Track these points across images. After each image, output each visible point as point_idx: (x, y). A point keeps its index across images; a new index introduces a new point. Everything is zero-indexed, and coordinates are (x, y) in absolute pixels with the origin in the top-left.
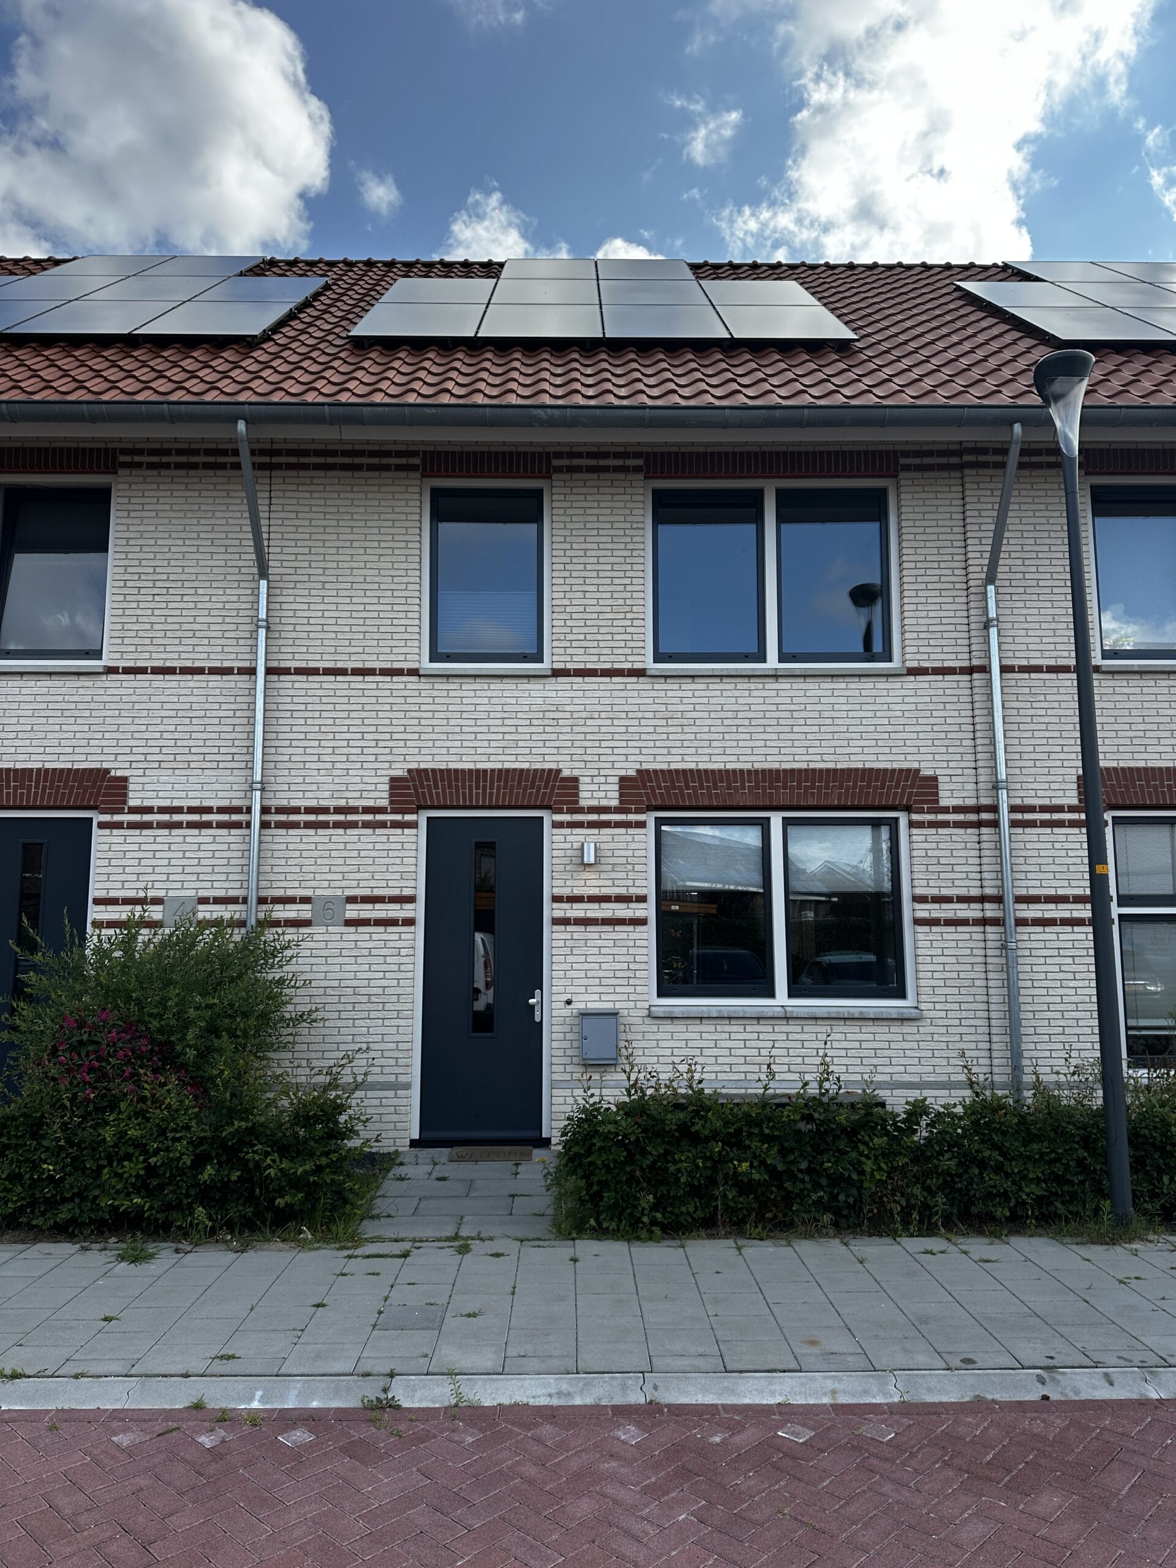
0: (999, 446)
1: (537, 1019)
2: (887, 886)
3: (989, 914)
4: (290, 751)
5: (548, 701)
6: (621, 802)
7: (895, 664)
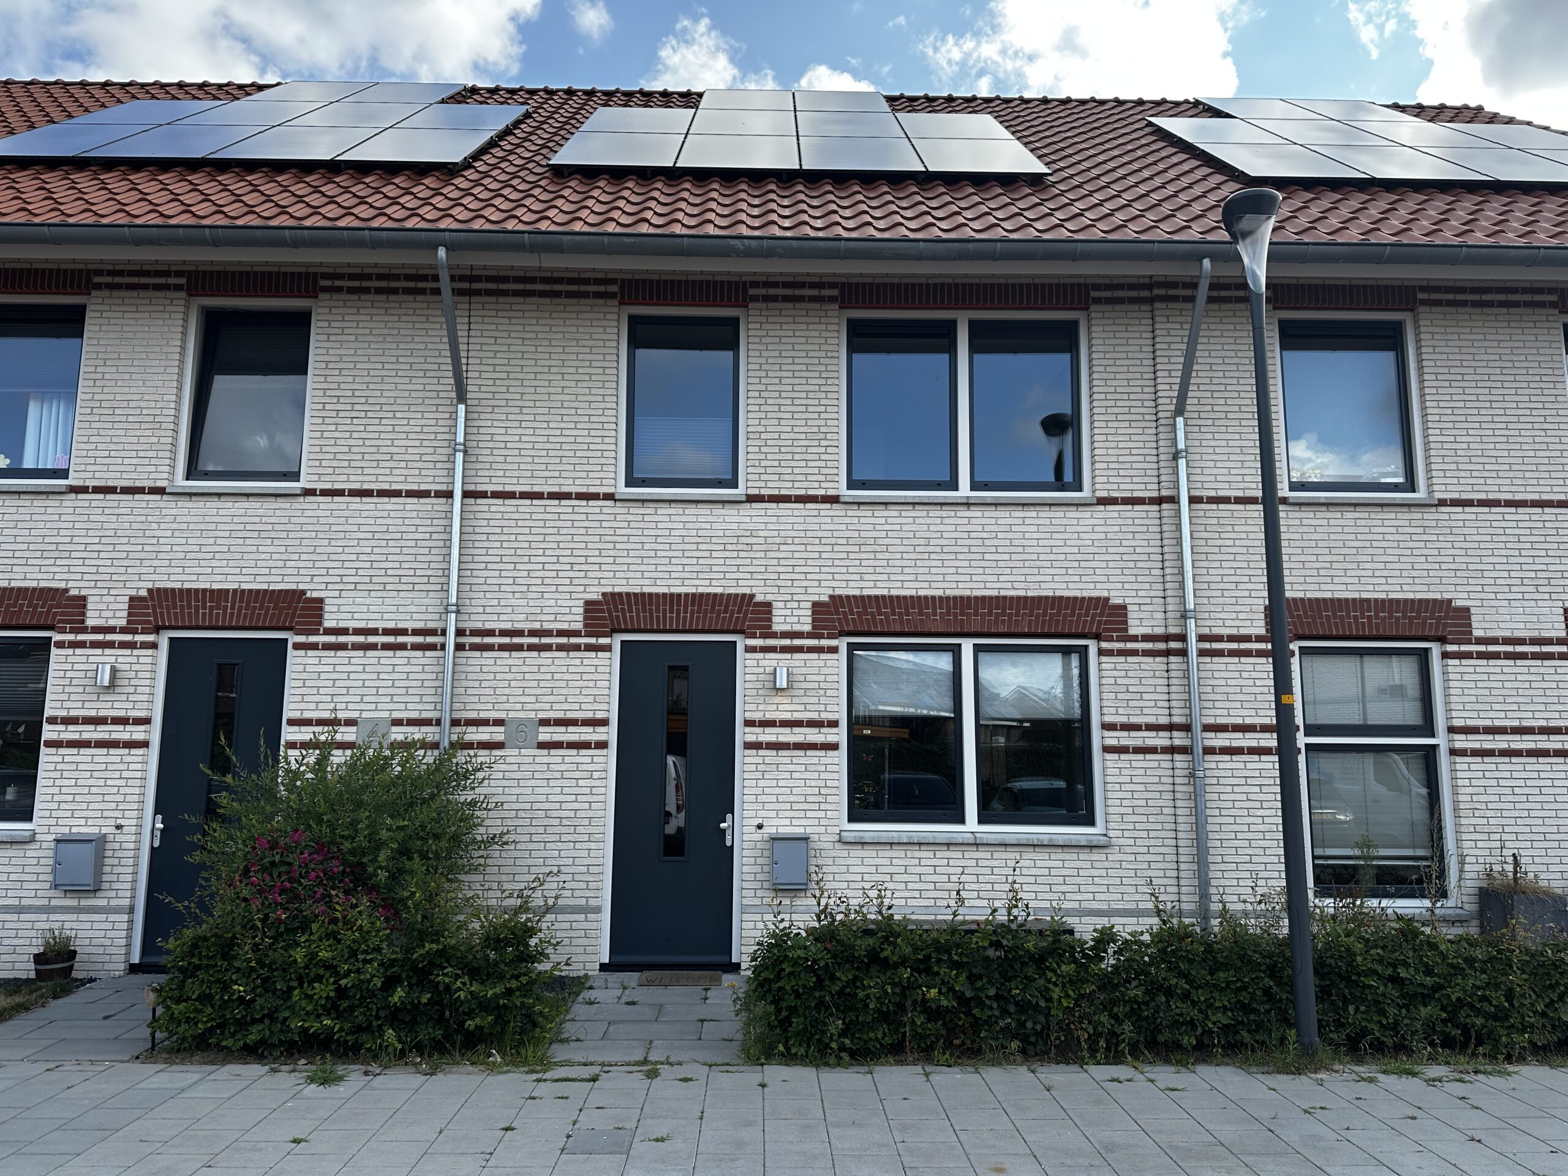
0: (1189, 280)
1: (729, 844)
2: (1077, 712)
3: (1177, 742)
4: (485, 573)
5: (743, 526)
6: (814, 627)
7: (1085, 494)
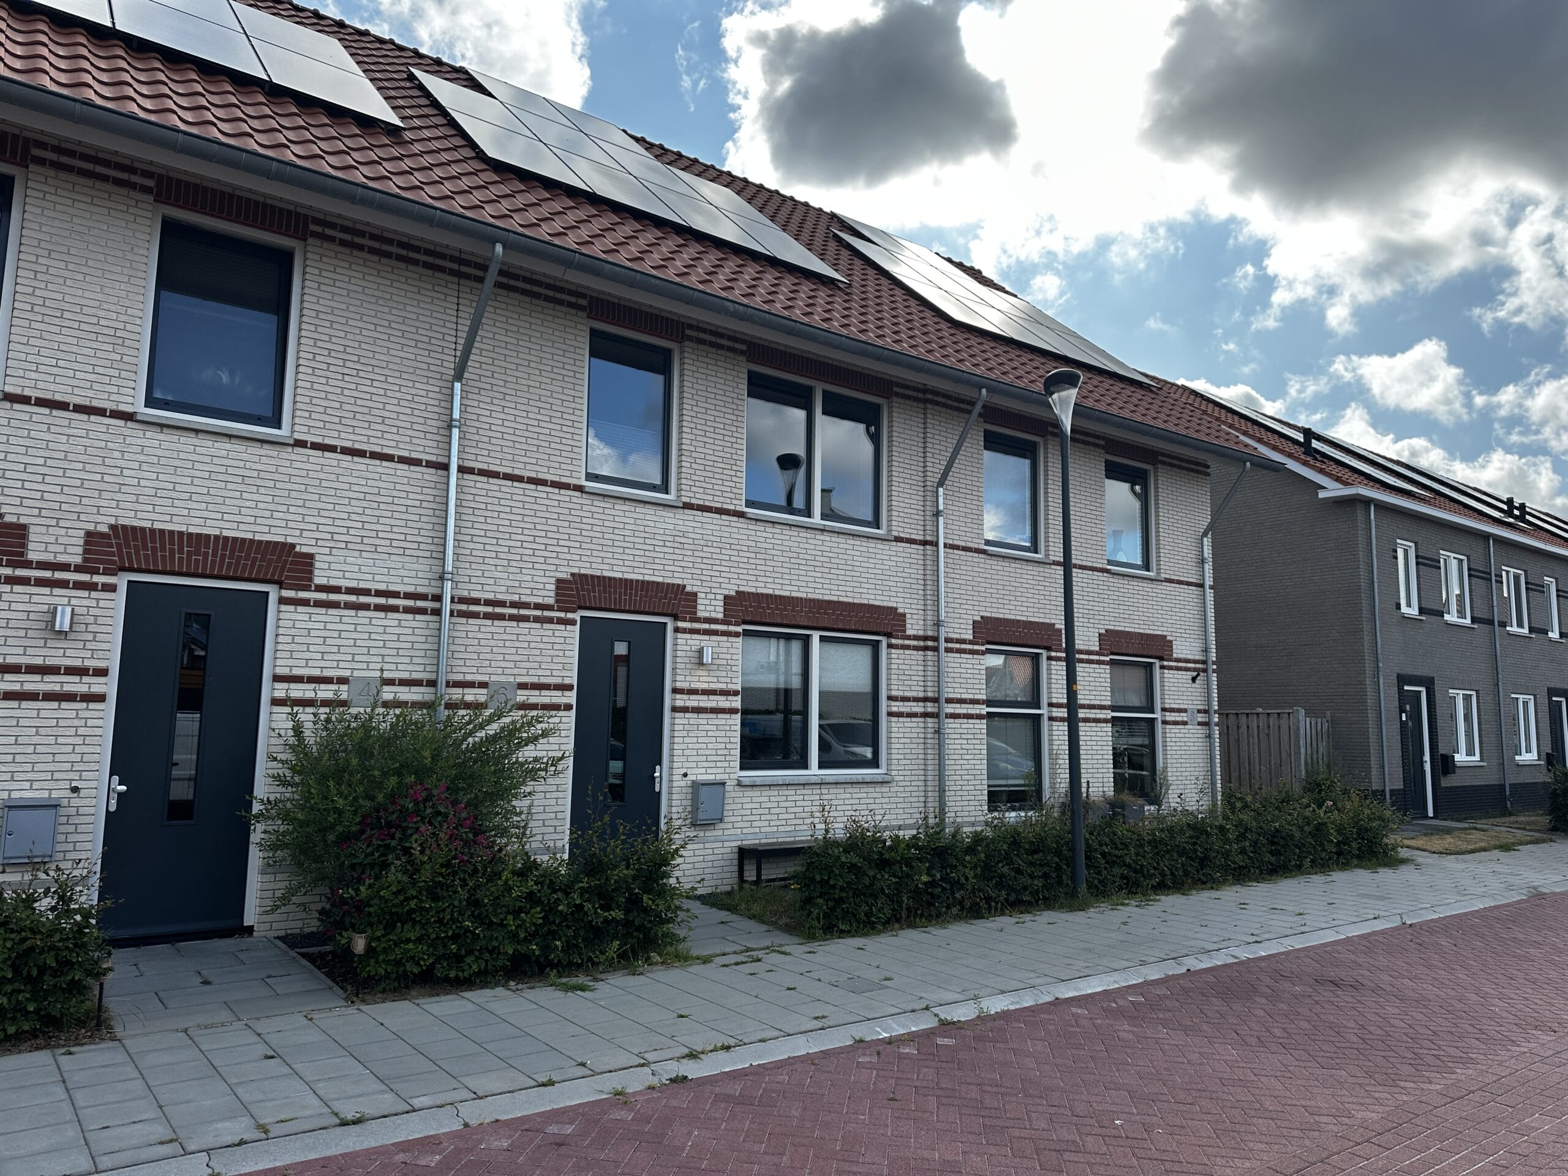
1: (657, 790)
3: (929, 710)
5: (678, 528)
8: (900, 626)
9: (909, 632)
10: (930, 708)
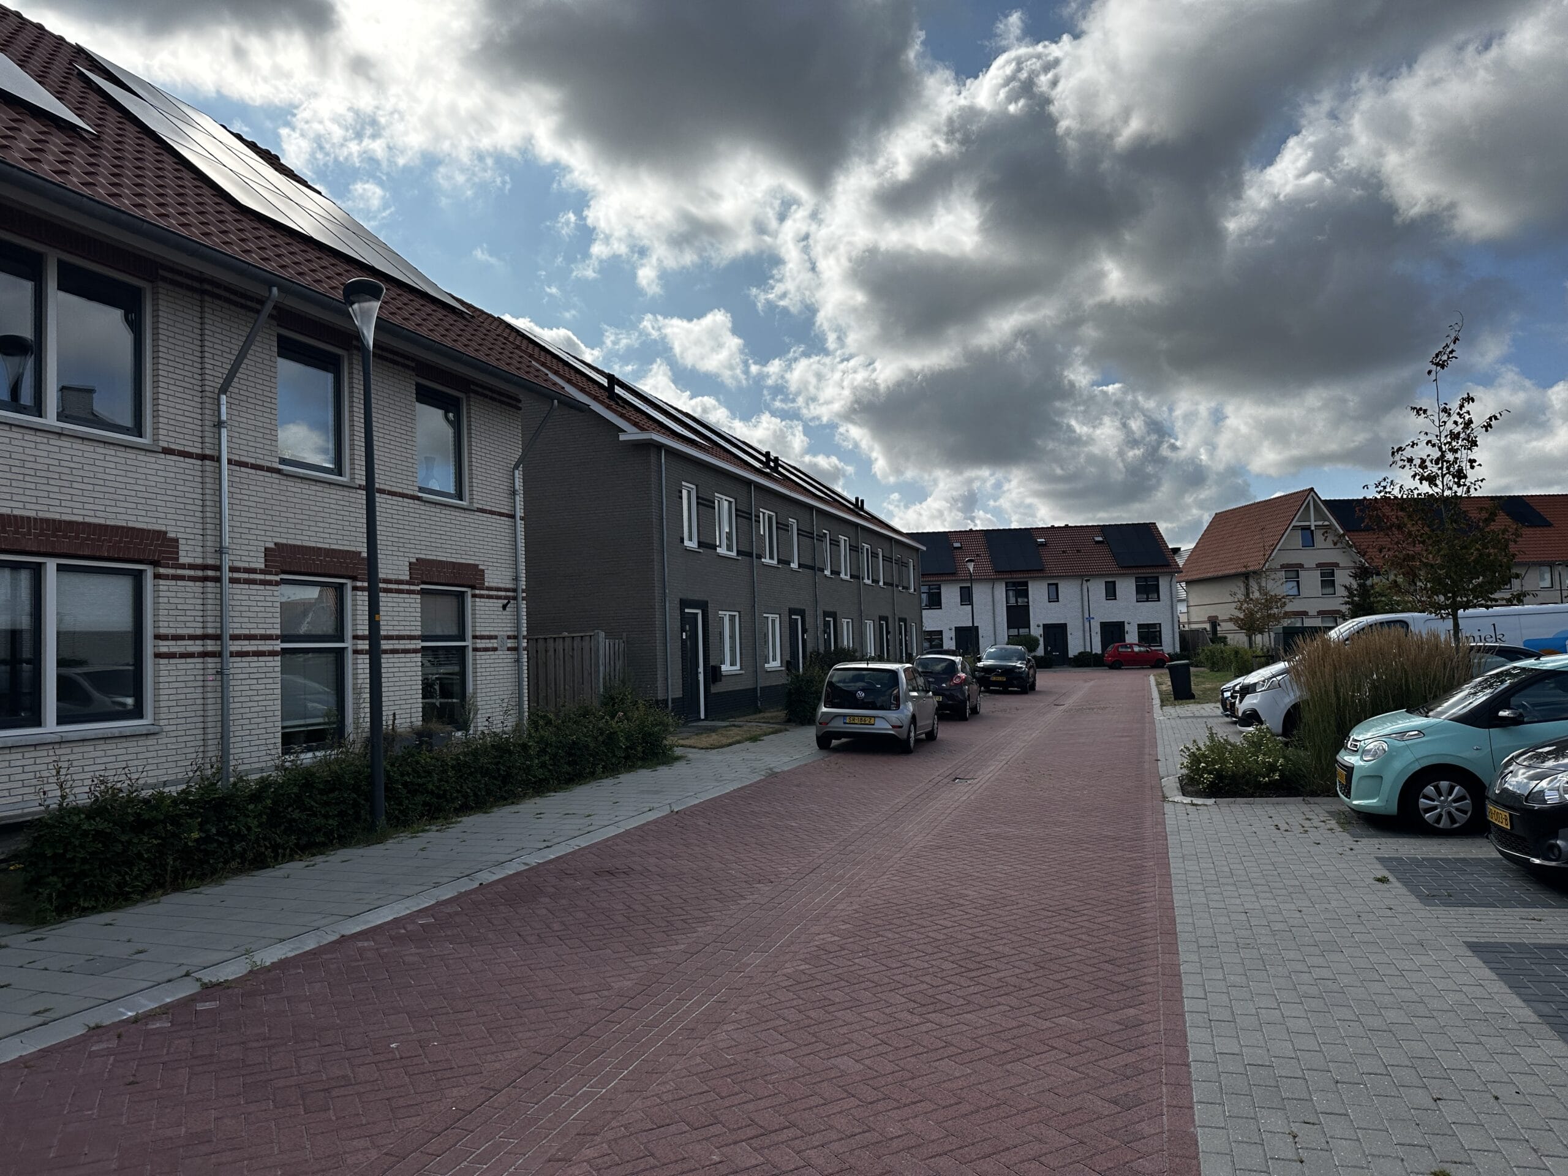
3: (209, 649)
8: (172, 552)
9: (182, 560)
10: (211, 646)
